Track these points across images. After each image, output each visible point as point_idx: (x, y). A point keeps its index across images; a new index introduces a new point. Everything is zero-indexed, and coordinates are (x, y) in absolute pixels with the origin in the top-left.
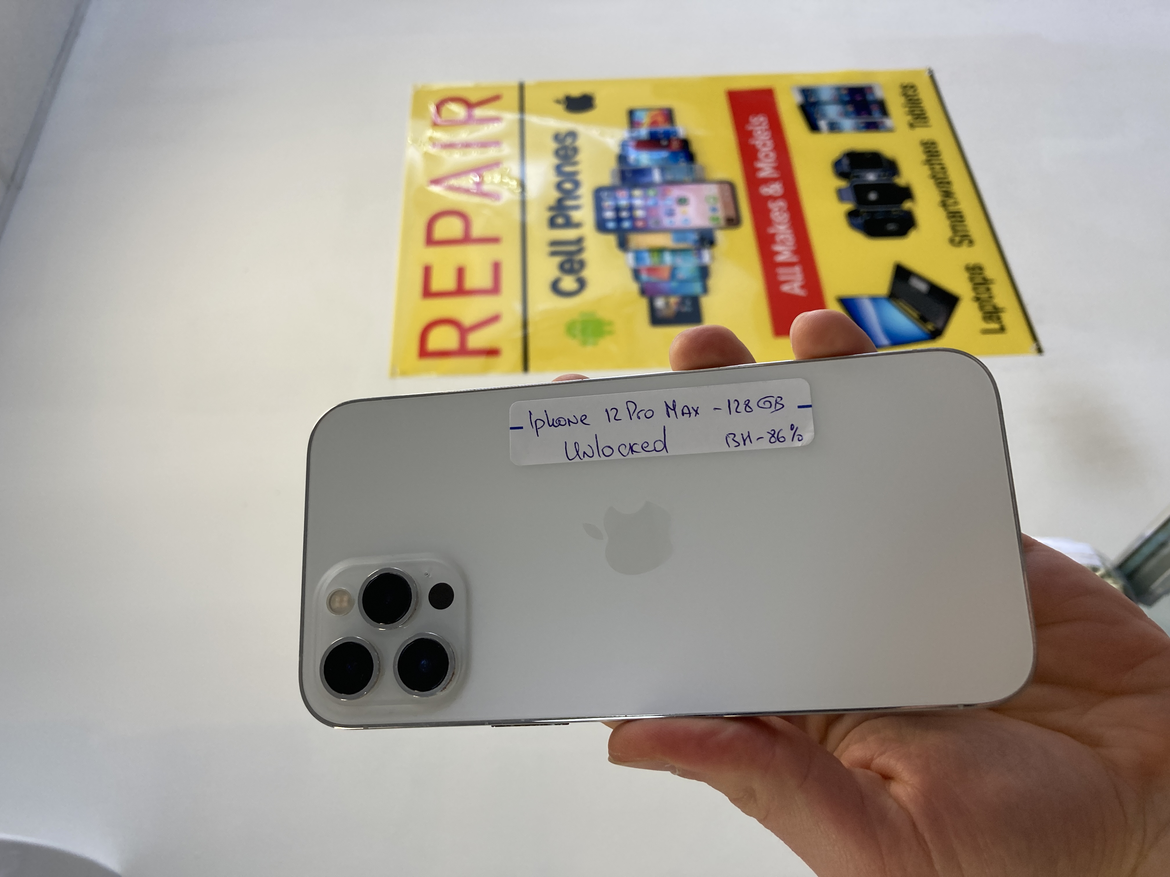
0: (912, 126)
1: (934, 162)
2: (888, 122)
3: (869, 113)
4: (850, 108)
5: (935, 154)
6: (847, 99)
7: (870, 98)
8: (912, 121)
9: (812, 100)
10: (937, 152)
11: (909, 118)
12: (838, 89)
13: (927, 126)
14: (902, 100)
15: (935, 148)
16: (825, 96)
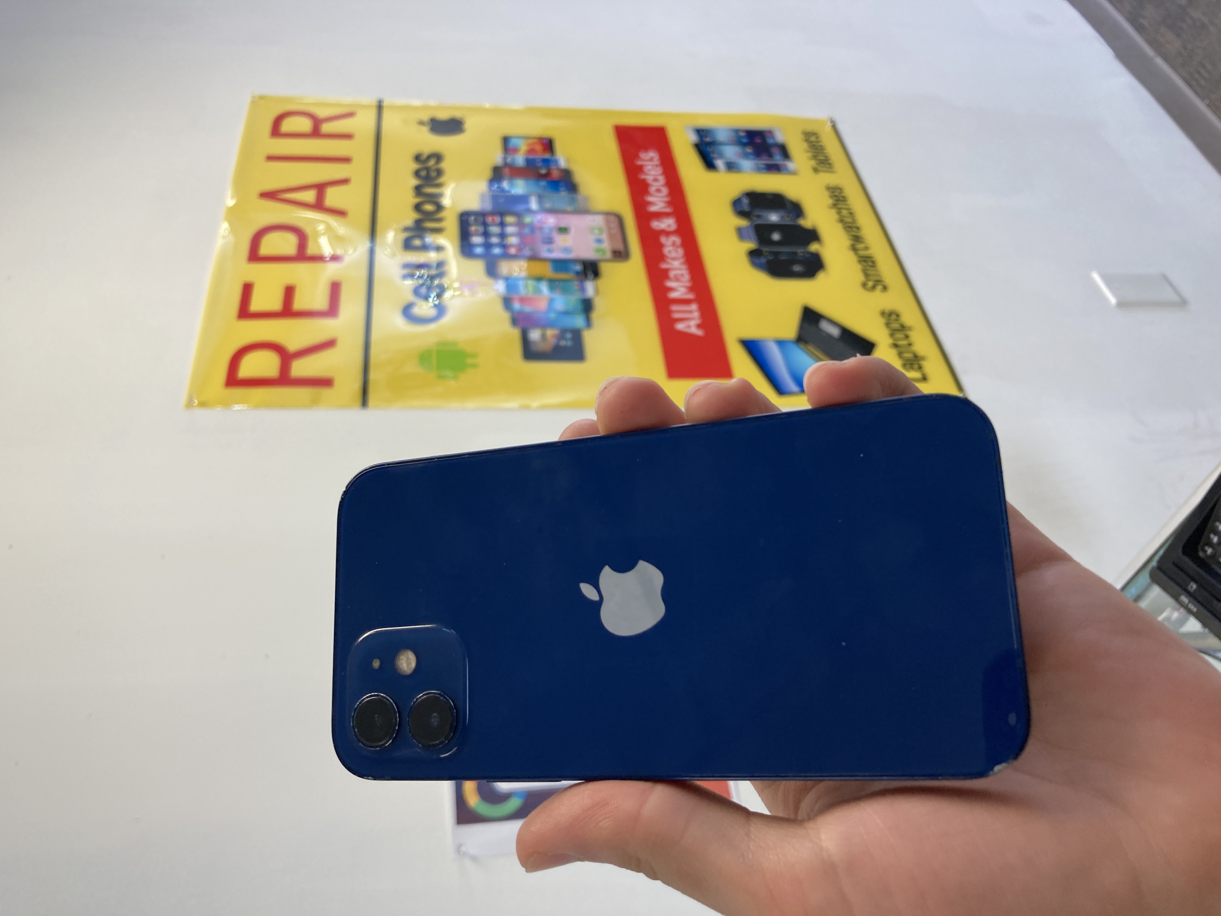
0: (816, 170)
1: (840, 206)
2: (790, 165)
3: (770, 156)
4: (749, 150)
5: (841, 199)
6: (745, 140)
7: (770, 141)
8: (815, 166)
9: (708, 140)
10: (844, 197)
11: (813, 163)
12: (737, 131)
13: (833, 172)
14: (805, 145)
15: (840, 193)
16: (722, 137)
